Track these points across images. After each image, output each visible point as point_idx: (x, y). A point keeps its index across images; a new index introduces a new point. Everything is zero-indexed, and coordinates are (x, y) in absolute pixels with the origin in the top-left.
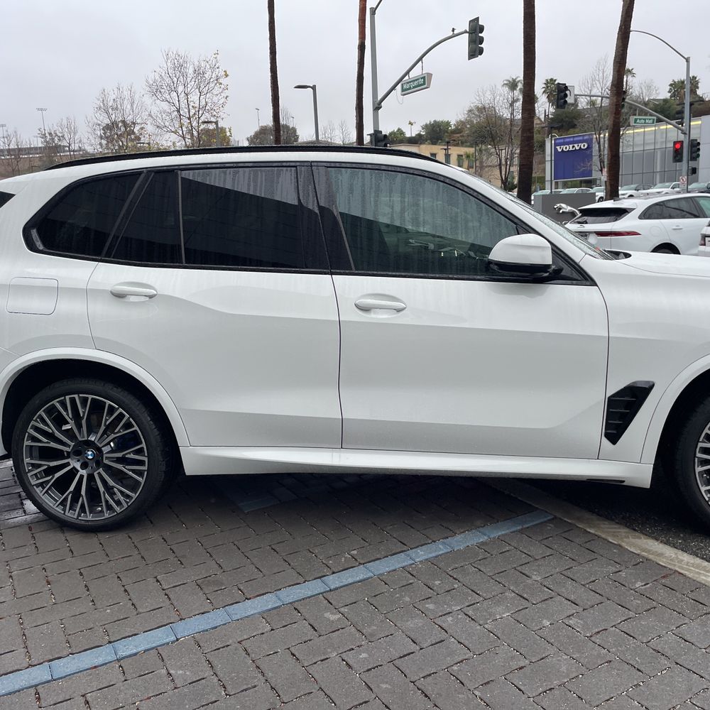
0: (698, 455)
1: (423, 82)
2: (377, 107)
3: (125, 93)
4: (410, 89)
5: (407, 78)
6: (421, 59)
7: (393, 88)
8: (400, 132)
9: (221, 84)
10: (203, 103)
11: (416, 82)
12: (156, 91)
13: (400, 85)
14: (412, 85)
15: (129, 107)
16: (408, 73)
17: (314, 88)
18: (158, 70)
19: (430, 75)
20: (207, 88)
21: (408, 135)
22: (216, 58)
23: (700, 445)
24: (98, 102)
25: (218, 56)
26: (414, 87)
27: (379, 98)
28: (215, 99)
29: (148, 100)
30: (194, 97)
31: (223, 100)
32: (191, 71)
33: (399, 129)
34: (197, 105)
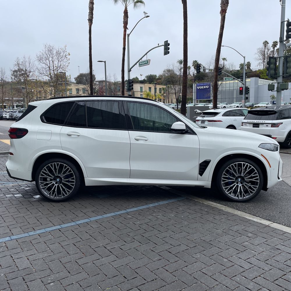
0: (222, 179)
1: (147, 63)
2: (129, 71)
3: (27, 59)
4: (142, 64)
5: (141, 60)
6: (146, 54)
7: (136, 64)
8: (137, 78)
9: (67, 58)
10: (59, 65)
11: (144, 62)
12: (40, 59)
13: (138, 63)
14: (143, 63)
15: (28, 65)
16: (141, 59)
17: (105, 62)
18: (41, 51)
19: (150, 60)
20: (61, 59)
21: (140, 79)
22: (65, 48)
23: (222, 176)
24: (15, 63)
25: (66, 47)
26: (144, 64)
27: (130, 67)
28: (64, 64)
29: (37, 63)
30: (56, 62)
31: (68, 64)
32: (55, 52)
33: (136, 77)
34: (57, 65)
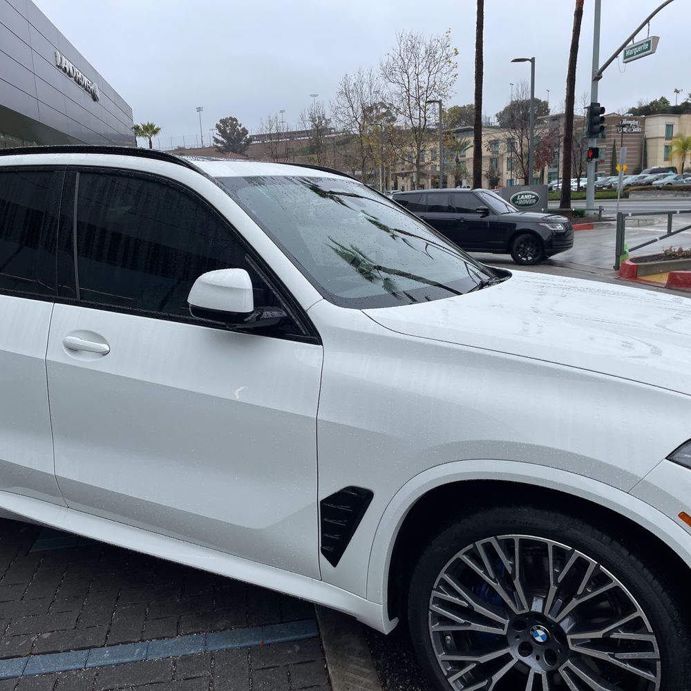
1: (649, 47)
2: (597, 77)
3: (365, 77)
4: (633, 55)
5: (631, 43)
6: (647, 21)
7: (615, 56)
8: (664, 101)
9: (450, 62)
10: (432, 83)
11: (640, 48)
12: (388, 74)
13: (622, 52)
14: (636, 50)
15: (368, 90)
16: (632, 38)
17: (533, 61)
18: (391, 53)
19: (656, 39)
20: (437, 66)
21: (672, 104)
22: (447, 36)
24: (341, 87)
25: (450, 35)
26: (637, 54)
27: (600, 67)
28: (444, 78)
29: (382, 81)
30: (424, 77)
31: (453, 78)
32: (422, 52)
33: (662, 98)
34: (426, 86)
